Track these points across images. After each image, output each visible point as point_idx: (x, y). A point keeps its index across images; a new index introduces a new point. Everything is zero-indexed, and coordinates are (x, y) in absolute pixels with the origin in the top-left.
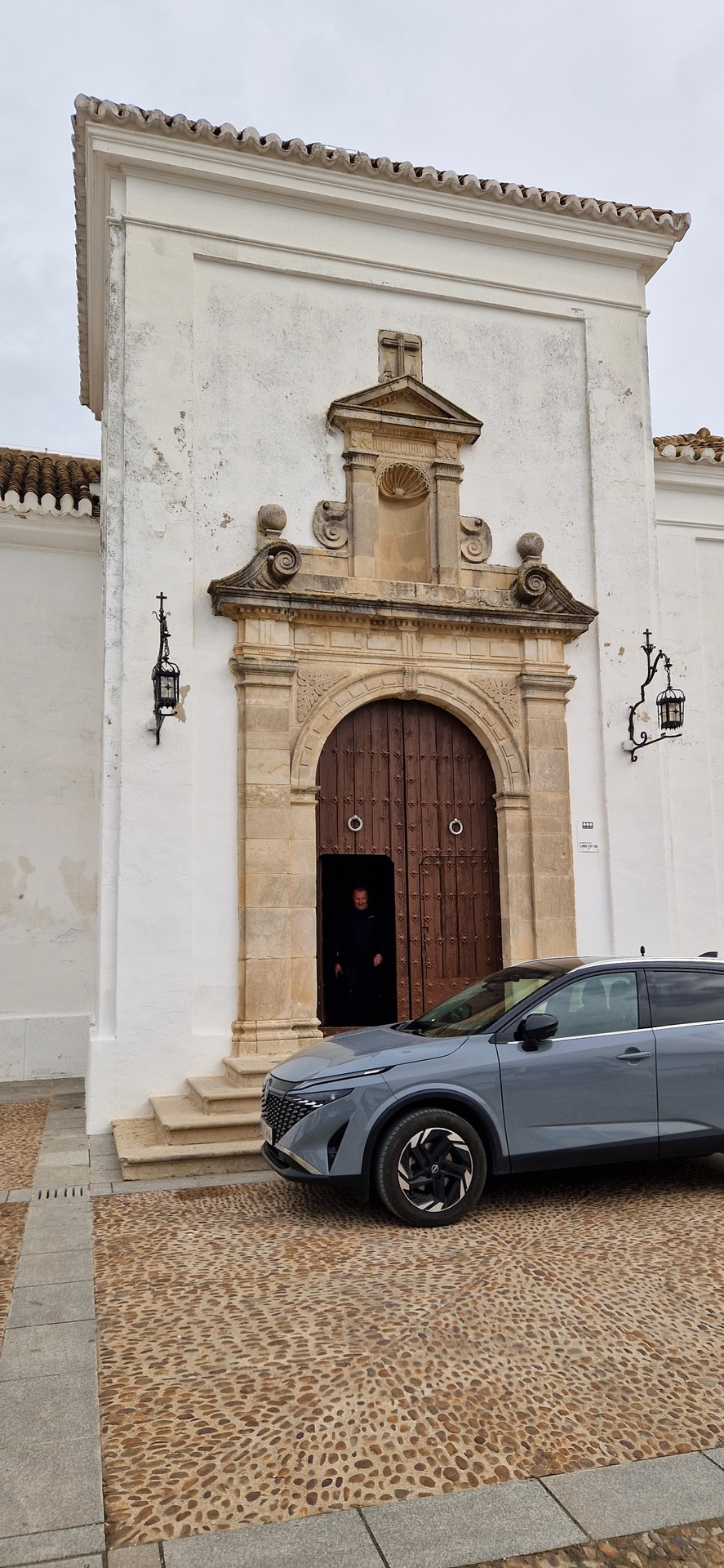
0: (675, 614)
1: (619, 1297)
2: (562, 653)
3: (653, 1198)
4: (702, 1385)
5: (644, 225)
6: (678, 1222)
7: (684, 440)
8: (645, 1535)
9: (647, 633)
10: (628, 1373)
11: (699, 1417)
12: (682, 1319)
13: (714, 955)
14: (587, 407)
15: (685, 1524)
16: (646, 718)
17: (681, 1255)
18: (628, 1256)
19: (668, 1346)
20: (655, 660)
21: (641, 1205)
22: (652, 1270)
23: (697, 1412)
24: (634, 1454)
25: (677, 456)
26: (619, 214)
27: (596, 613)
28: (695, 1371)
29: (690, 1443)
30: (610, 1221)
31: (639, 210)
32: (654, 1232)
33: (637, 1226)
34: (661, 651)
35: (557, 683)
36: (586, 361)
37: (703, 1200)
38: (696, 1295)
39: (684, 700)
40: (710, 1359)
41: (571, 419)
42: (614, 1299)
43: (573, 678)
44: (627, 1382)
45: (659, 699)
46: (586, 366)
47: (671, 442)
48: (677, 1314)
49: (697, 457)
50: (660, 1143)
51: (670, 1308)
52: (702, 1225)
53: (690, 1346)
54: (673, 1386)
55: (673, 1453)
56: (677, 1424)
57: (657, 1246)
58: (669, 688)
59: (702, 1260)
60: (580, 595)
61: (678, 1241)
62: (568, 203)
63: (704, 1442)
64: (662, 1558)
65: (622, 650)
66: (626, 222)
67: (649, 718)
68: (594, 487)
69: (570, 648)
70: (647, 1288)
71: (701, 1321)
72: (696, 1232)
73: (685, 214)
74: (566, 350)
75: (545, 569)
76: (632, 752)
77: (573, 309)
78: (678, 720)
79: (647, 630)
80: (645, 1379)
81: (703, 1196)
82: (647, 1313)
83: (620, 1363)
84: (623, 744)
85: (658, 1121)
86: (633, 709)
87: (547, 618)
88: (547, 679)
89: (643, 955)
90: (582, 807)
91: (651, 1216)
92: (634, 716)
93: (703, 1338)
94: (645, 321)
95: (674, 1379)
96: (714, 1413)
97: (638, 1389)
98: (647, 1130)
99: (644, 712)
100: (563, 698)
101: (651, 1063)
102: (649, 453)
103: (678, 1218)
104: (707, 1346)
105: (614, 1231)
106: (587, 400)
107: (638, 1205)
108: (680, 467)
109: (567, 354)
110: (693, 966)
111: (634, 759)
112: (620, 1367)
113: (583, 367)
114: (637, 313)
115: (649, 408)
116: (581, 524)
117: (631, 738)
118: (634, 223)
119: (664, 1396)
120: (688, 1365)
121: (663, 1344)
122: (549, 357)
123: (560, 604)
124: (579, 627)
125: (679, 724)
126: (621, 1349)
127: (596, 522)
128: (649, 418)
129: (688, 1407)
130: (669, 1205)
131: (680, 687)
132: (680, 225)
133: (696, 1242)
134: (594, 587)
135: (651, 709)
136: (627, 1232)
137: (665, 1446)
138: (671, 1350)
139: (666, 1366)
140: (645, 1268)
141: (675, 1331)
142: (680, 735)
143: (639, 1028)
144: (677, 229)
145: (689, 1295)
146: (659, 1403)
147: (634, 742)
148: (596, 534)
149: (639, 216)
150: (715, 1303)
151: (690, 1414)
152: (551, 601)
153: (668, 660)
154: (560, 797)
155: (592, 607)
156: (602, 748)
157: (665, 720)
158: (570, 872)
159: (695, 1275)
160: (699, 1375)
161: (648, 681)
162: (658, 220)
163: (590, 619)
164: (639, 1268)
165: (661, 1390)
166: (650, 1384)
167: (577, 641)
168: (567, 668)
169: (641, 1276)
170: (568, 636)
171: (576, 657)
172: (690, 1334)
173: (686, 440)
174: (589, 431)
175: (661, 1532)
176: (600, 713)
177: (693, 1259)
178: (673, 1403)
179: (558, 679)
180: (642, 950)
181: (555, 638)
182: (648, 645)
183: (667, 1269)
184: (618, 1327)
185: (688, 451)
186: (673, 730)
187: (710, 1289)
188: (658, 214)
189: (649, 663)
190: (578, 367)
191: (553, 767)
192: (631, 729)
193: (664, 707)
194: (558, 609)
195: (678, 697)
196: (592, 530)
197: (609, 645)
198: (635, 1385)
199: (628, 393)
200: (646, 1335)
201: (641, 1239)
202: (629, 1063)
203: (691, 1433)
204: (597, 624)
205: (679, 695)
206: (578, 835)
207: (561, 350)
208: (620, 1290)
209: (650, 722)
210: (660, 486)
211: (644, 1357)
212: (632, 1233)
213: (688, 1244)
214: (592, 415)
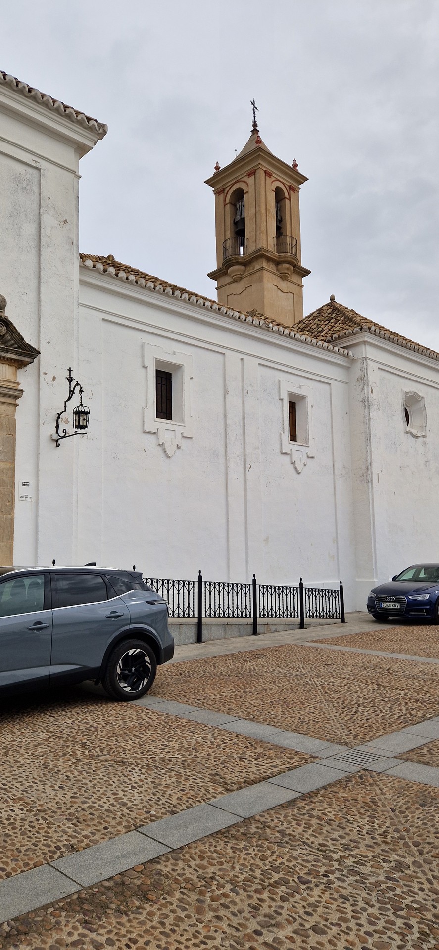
0: (88, 361)
1: (13, 777)
2: (15, 374)
3: (44, 713)
4: (55, 823)
5: (80, 123)
6: (57, 726)
7: (99, 259)
8: (6, 924)
9: (70, 370)
10: (10, 824)
11: (50, 843)
12: (50, 784)
13: (94, 564)
14: (39, 224)
15: (32, 911)
16: (67, 421)
17: (55, 746)
18: (22, 751)
19: (38, 803)
20: (74, 387)
21: (35, 718)
22: (36, 757)
23: (50, 840)
24: (6, 874)
25: (93, 267)
26: (65, 111)
27: (39, 353)
28: (52, 814)
29: (42, 860)
30: (15, 730)
31: (77, 113)
32: (41, 734)
33: (31, 731)
34: (77, 382)
35: (11, 393)
36: (40, 195)
37: (73, 710)
38: (60, 768)
39: (89, 413)
40: (63, 806)
41: (29, 229)
42: (8, 779)
43: (22, 391)
44: (9, 830)
45: (75, 411)
46: (40, 198)
47: (91, 258)
48: (47, 782)
49: (105, 271)
50: (50, 678)
51: (44, 779)
52: (71, 725)
53: (52, 800)
54: (37, 826)
55: (31, 868)
56: (36, 850)
57: (42, 742)
58: (81, 405)
59: (68, 746)
60: (29, 339)
61: (55, 737)
62: (33, 93)
63: (51, 857)
64: (14, 935)
65: (54, 378)
66: (69, 117)
67: (68, 421)
68: (42, 274)
69: (21, 372)
70: (31, 769)
71: (61, 783)
72: (67, 730)
73: (104, 125)
74: (27, 184)
75: (7, 319)
76: (57, 441)
77: (34, 161)
78: (85, 424)
79: (70, 368)
80: (20, 826)
81: (74, 708)
82: (29, 784)
83: (6, 819)
84: (51, 435)
85: (50, 665)
86: (59, 415)
87: (7, 351)
88: (4, 390)
89: (54, 565)
90: (23, 472)
91: (41, 724)
92: (59, 419)
93: (60, 793)
94: (78, 181)
95: (39, 822)
96: (60, 838)
97: (15, 833)
98: (43, 672)
99: (66, 418)
100: (14, 403)
101: (49, 631)
102: (77, 262)
103: (57, 723)
104: (62, 798)
105: (16, 737)
106: (39, 219)
107: (34, 718)
108: (95, 274)
109: (28, 187)
110: (82, 571)
111: (58, 446)
112: (5, 822)
113: (38, 199)
114: (74, 175)
115: (78, 234)
116: (32, 296)
117: (57, 433)
118: (74, 119)
119: (30, 834)
120: (49, 812)
121: (35, 802)
122: (16, 186)
123: (16, 343)
124: (27, 359)
125: (86, 427)
126: (8, 810)
127: (42, 296)
128: (78, 240)
129: (44, 838)
130: (53, 715)
131: (88, 405)
132: (101, 131)
133: (65, 736)
134: (39, 337)
135: (69, 416)
136: (24, 736)
137: (28, 864)
138: (40, 805)
139: (35, 815)
140: (32, 757)
141: (44, 792)
142: (86, 433)
143: (44, 610)
144: (100, 132)
145: (56, 769)
146: (27, 839)
147: (59, 435)
148: (42, 303)
149: (77, 116)
150: (71, 771)
151: (45, 842)
152: (10, 340)
153: (81, 388)
154: (8, 465)
155: (37, 349)
156: (38, 437)
157: (77, 424)
158: (12, 513)
159: (62, 756)
160: (54, 817)
161: (69, 399)
162: (88, 122)
163: (35, 356)
164: (28, 757)
165: (30, 831)
166: (23, 828)
167: (26, 368)
168: (19, 384)
169: (28, 762)
170: (21, 365)
171: (25, 378)
172: (53, 793)
173: (100, 259)
174: (40, 238)
175: (16, 920)
176: (39, 415)
177: (63, 747)
178: (36, 837)
179: (12, 391)
180: (54, 562)
181: (12, 364)
182: (70, 377)
183: (45, 755)
184: (8, 797)
185: (100, 266)
186: (82, 430)
187: (70, 763)
188: (89, 119)
189: (70, 388)
190: (35, 197)
191: (5, 446)
192: (57, 427)
193: (77, 415)
194: (14, 346)
195: (86, 411)
196: (39, 301)
197: (46, 373)
198: (13, 831)
199: (65, 222)
200: (25, 798)
201: (32, 739)
202: (35, 632)
203: (44, 854)
204: (39, 360)
205: (86, 410)
206: (19, 490)
207: (25, 184)
208: (14, 773)
209: (69, 425)
210: (83, 283)
211: (22, 812)
212: (27, 736)
213: (60, 738)
214: (42, 230)
